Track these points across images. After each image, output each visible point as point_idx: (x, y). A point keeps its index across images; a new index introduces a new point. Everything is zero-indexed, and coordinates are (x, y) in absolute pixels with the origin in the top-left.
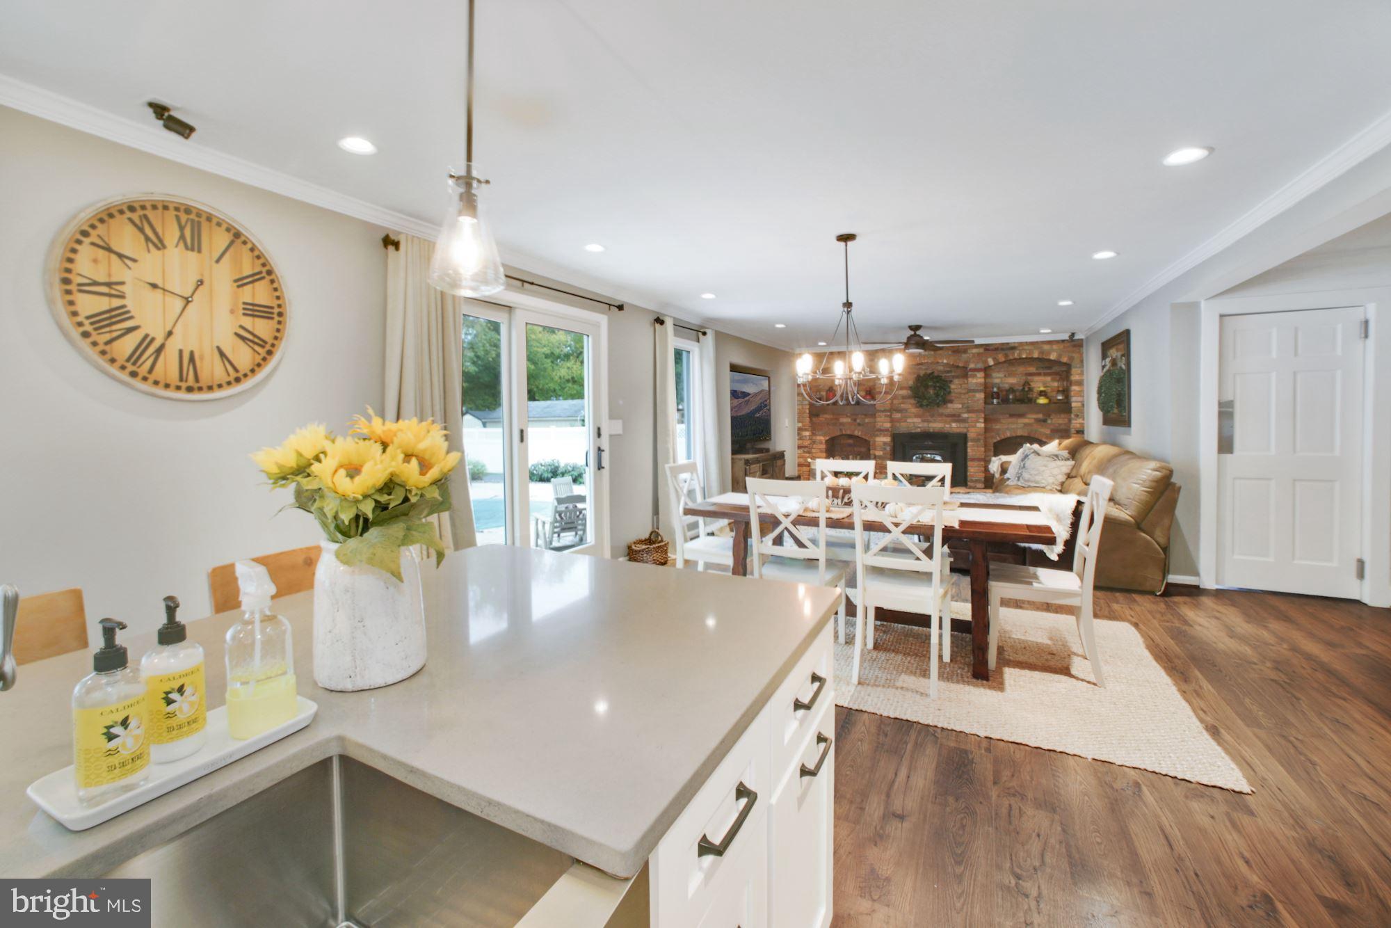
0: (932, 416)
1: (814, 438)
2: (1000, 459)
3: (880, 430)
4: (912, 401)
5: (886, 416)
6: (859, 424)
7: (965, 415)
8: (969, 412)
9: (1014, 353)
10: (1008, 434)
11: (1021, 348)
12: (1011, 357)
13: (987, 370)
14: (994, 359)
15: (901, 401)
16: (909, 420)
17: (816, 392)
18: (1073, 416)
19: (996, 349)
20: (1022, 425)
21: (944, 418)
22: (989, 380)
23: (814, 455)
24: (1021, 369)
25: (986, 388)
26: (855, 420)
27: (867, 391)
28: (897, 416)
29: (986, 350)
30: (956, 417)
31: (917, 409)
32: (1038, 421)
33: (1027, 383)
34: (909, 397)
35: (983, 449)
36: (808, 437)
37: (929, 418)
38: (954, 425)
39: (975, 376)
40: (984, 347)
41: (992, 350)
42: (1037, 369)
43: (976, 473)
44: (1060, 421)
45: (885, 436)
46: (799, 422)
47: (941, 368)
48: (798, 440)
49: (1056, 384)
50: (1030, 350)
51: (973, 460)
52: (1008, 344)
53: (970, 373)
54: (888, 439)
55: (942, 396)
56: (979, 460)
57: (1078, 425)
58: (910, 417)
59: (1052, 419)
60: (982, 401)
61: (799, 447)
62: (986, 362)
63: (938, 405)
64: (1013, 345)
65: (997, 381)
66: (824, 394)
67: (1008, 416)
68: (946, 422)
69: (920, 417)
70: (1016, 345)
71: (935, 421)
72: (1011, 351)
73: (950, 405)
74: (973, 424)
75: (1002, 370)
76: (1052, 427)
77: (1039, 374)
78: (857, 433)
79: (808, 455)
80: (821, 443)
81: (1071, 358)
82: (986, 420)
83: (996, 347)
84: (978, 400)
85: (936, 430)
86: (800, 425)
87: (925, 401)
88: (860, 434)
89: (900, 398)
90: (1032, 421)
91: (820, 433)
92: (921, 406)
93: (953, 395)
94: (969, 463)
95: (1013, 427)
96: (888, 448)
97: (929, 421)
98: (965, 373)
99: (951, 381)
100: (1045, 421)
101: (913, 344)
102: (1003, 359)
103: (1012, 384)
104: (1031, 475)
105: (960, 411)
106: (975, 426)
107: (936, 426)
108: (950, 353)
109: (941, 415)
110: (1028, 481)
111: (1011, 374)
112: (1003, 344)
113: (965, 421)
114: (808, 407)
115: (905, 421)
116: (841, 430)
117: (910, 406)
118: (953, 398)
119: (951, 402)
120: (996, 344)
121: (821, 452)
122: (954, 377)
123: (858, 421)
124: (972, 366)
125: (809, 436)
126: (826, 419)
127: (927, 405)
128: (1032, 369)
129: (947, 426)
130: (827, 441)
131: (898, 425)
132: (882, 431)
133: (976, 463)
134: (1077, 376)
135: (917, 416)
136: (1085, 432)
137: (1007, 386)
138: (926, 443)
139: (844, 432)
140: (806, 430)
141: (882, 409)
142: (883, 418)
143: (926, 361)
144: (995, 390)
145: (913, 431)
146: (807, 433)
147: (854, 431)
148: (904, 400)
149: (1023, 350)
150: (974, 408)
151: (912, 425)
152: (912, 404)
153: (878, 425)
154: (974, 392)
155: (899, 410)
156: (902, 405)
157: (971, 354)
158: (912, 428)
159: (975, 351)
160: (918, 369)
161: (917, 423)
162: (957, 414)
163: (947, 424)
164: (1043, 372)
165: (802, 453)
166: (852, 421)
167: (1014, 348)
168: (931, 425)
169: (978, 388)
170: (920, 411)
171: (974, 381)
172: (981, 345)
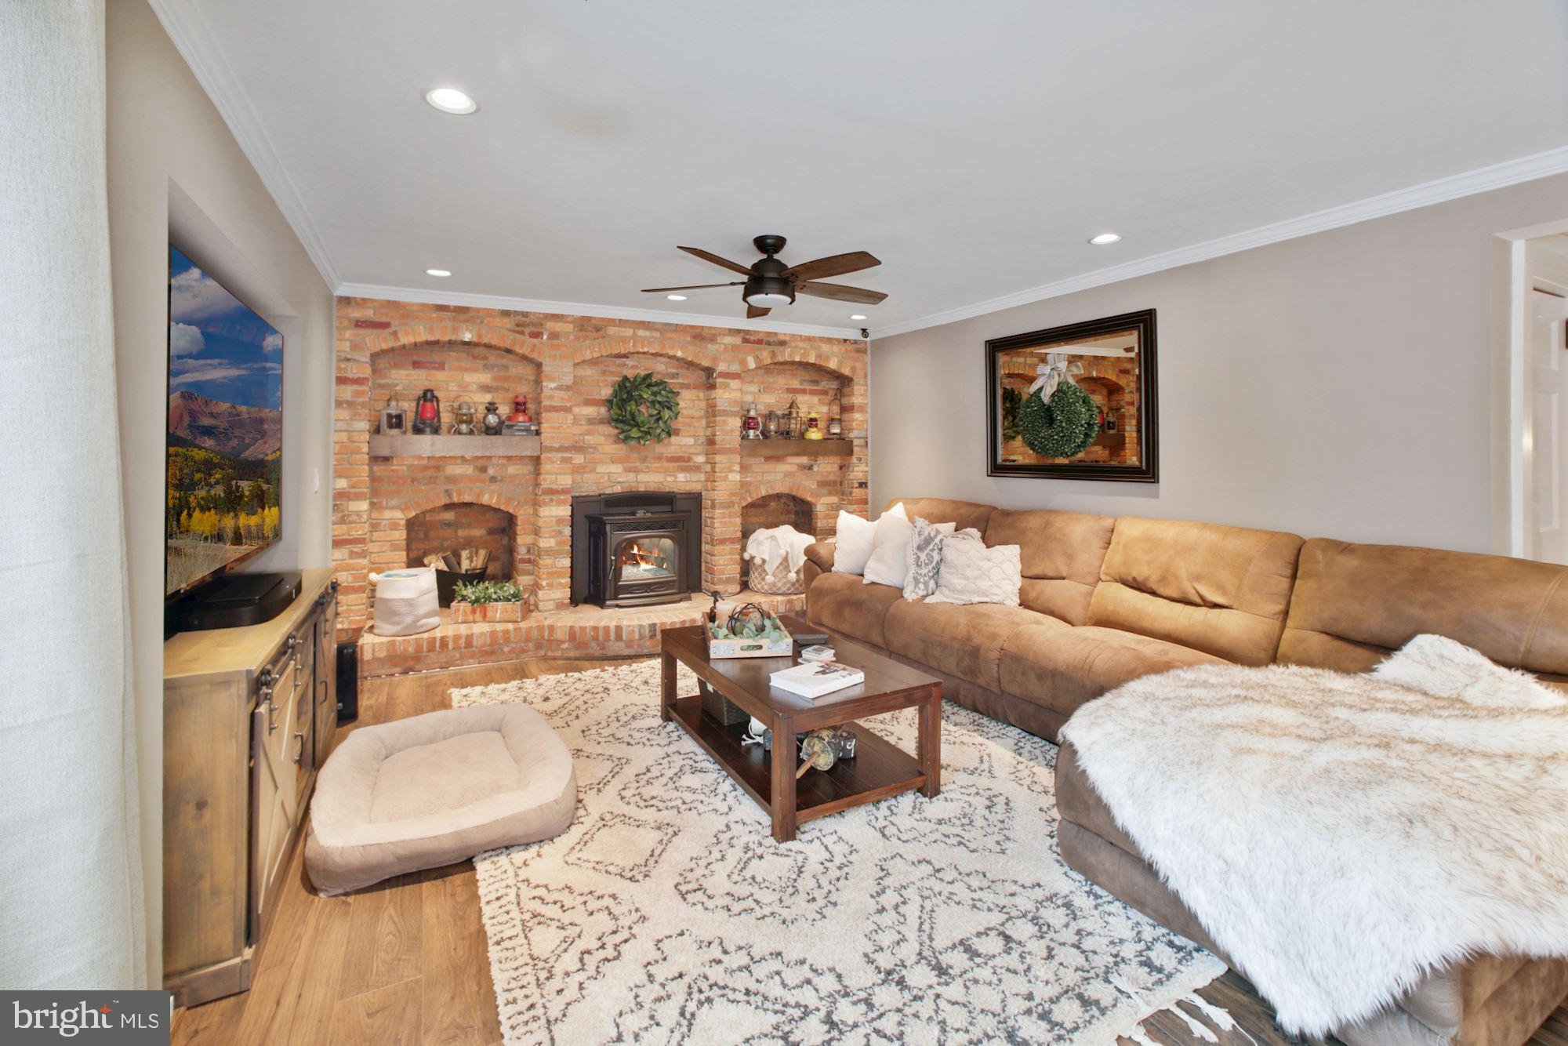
0: (644, 460)
1: (380, 514)
2: (773, 538)
3: (551, 491)
4: (610, 429)
5: (561, 460)
6: (493, 479)
7: (701, 459)
8: (711, 452)
9: (783, 353)
10: (763, 492)
11: (793, 344)
12: (780, 359)
13: (745, 377)
14: (757, 358)
15: (585, 427)
16: (600, 469)
17: (389, 400)
18: (854, 459)
19: (760, 342)
20: (782, 475)
21: (665, 464)
22: (741, 396)
23: (375, 558)
24: (782, 381)
25: (742, 410)
26: (484, 469)
27: (517, 404)
28: (579, 459)
29: (746, 341)
30: (682, 462)
31: (617, 446)
32: (803, 467)
33: (792, 405)
34: (601, 422)
35: (739, 518)
36: (363, 516)
37: (638, 464)
38: (681, 477)
39: (726, 386)
40: (742, 334)
41: (755, 342)
43: (727, 565)
44: (831, 468)
45: (560, 503)
46: (339, 475)
47: (667, 367)
48: (337, 523)
49: (824, 409)
50: (805, 349)
51: (723, 542)
52: (776, 334)
53: (718, 380)
54: (565, 511)
55: (665, 422)
56: (732, 541)
57: (861, 475)
58: (602, 462)
59: (819, 465)
60: (737, 435)
61: (338, 543)
62: (743, 363)
63: (659, 439)
64: (782, 338)
65: (752, 398)
66: (408, 407)
67: (762, 459)
68: (666, 471)
69: (621, 463)
70: (787, 338)
71: (648, 470)
72: (782, 348)
73: (674, 439)
74: (724, 474)
75: (759, 380)
76: (819, 478)
77: (804, 392)
78: (486, 499)
79: (364, 562)
80: (394, 526)
81: (853, 369)
82: (744, 468)
83: (759, 336)
84: (732, 431)
85: (652, 488)
86: (342, 484)
87: (634, 430)
88: (494, 501)
89: (583, 422)
90: (795, 468)
91: (394, 502)
92: (625, 439)
93: (680, 418)
95: (769, 478)
96: (567, 531)
97: (637, 471)
98: (709, 379)
99: (678, 394)
100: (810, 468)
102: (769, 361)
103: (769, 405)
104: (967, 578)
105: (693, 450)
106: (726, 479)
107: (651, 479)
108: (689, 339)
110: (961, 592)
111: (766, 389)
112: (769, 334)
113: (700, 469)
114: (366, 437)
115: (593, 471)
116: (448, 493)
117: (603, 440)
118: (679, 426)
119: (677, 432)
120: (760, 332)
121: (395, 548)
122: (685, 385)
123: (491, 471)
124: (722, 367)
125: (367, 511)
126: (409, 467)
127: (636, 439)
128: (795, 384)
129: (670, 479)
130: (409, 523)
131: (580, 478)
132: (553, 495)
133: (728, 547)
134: (860, 398)
135: (614, 462)
136: (869, 485)
137: (763, 410)
139: (455, 499)
140: (358, 497)
141: (557, 446)
142: (558, 465)
144: (753, 414)
145: (609, 491)
146: (364, 506)
147: (480, 494)
148: (591, 427)
149: (796, 347)
150: (728, 446)
151: (606, 478)
152: (604, 436)
153: (545, 479)
154: (725, 415)
155: (582, 447)
156: (587, 437)
157: (722, 346)
158: (606, 485)
159: (728, 340)
160: (619, 365)
161: (616, 475)
162: (686, 455)
163: (670, 476)
164: (808, 387)
165: (346, 557)
166: (477, 473)
167: (783, 343)
168: (642, 477)
169: (733, 409)
170: (620, 449)
171: (726, 395)
172: (739, 331)
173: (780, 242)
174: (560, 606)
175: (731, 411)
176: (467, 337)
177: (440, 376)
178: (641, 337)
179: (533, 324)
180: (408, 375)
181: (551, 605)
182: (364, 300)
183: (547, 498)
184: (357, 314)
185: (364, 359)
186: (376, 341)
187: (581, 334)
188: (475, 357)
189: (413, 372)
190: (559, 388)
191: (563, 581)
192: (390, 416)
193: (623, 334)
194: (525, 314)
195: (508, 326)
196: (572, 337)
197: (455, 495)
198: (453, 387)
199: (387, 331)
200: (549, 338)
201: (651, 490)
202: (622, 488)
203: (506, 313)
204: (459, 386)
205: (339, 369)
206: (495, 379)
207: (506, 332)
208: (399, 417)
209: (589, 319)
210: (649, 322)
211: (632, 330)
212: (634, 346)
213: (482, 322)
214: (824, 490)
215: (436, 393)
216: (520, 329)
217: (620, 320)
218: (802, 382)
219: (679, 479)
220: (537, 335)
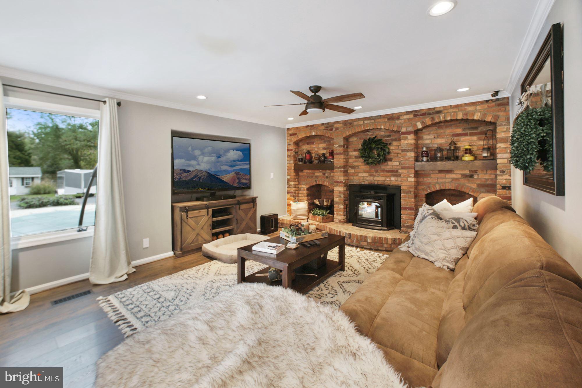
0: (376, 171)
1: (300, 186)
3: (337, 182)
4: (361, 160)
5: (341, 171)
6: (327, 177)
7: (401, 171)
8: (402, 168)
9: (440, 117)
10: (438, 188)
11: (446, 111)
12: (437, 120)
13: (417, 132)
14: (422, 123)
15: (354, 160)
16: (360, 175)
17: (300, 154)
18: (498, 172)
19: (424, 114)
20: (450, 180)
21: (386, 173)
22: (420, 142)
24: (449, 131)
25: (417, 147)
27: (330, 153)
28: (351, 171)
29: (415, 115)
30: (394, 173)
31: (365, 166)
32: (465, 176)
33: (453, 143)
34: (359, 157)
35: (413, 200)
36: (295, 186)
37: (374, 173)
38: (393, 179)
39: (406, 138)
40: (414, 113)
41: (421, 115)
42: (463, 130)
43: (407, 219)
44: (487, 177)
45: (340, 186)
46: (288, 175)
47: (382, 133)
48: (287, 187)
49: (482, 143)
50: (454, 112)
51: (405, 208)
52: (434, 108)
53: (402, 136)
54: (342, 189)
55: (383, 156)
56: (410, 209)
57: (504, 181)
58: (360, 172)
59: (478, 175)
60: (412, 160)
61: (288, 193)
62: (416, 125)
63: (379, 162)
64: (438, 109)
65: (428, 142)
66: (304, 156)
67: (437, 171)
68: (386, 176)
69: (368, 173)
70: (441, 109)
71: (379, 176)
72: (438, 115)
73: (389, 163)
74: (405, 178)
75: (432, 132)
76: (477, 182)
77: (466, 135)
78: (325, 184)
80: (303, 190)
81: (497, 117)
82: (416, 176)
83: (424, 112)
84: (409, 158)
86: (289, 177)
87: (370, 160)
88: (327, 184)
89: (353, 158)
90: (460, 176)
91: (304, 183)
92: (368, 164)
93: (392, 154)
94: (402, 211)
95: (441, 181)
96: (342, 196)
97: (374, 176)
98: (398, 134)
99: (390, 144)
100: (471, 176)
102: (430, 123)
103: (441, 144)
105: (397, 168)
106: (407, 180)
107: (380, 179)
108: (386, 120)
109: (383, 171)
111: (439, 136)
112: (429, 109)
113: (400, 175)
114: (293, 165)
115: (357, 175)
116: (316, 181)
117: (360, 164)
118: (392, 157)
119: (391, 160)
120: (424, 110)
121: (304, 196)
122: (392, 140)
123: (326, 175)
124: (403, 130)
126: (307, 173)
127: (372, 163)
128: (459, 131)
129: (387, 179)
130: (308, 189)
131: (352, 178)
132: (340, 183)
133: (408, 212)
134: (503, 134)
135: (365, 172)
136: (512, 188)
137: (436, 146)
138: (369, 193)
139: (318, 183)
140: (293, 181)
141: (338, 166)
142: (339, 173)
143: (368, 128)
144: (424, 149)
145: (363, 183)
147: (324, 182)
148: (356, 159)
149: (447, 113)
150: (407, 165)
151: (362, 178)
152: (361, 162)
153: (335, 178)
154: (405, 151)
155: (353, 167)
156: (355, 163)
157: (403, 120)
158: (362, 181)
159: (406, 117)
160: (366, 135)
161: (366, 177)
162: (395, 170)
163: (388, 178)
164: (469, 132)
165: (290, 196)
166: (323, 175)
167: (439, 112)
168: (376, 178)
169: (410, 148)
170: (367, 167)
171: (406, 142)
172: (411, 112)
174: (340, 222)
175: (408, 149)
176: (313, 134)
177: (314, 146)
178: (366, 123)
179: (330, 126)
180: (306, 147)
181: (337, 221)
182: (292, 128)
183: (336, 184)
184: (290, 132)
185: (292, 144)
186: (295, 139)
187: (345, 126)
188: (321, 139)
189: (307, 146)
190: (339, 146)
191: (341, 213)
192: (299, 159)
193: (359, 124)
194: (328, 123)
195: (324, 128)
196: (342, 128)
197: (317, 181)
198: (316, 149)
199: (297, 135)
200: (335, 130)
201: (380, 183)
202: (368, 182)
203: (323, 124)
204: (318, 149)
205: (287, 147)
206: (327, 145)
207: (323, 131)
208: (302, 159)
209: (348, 120)
210: (369, 117)
211: (363, 122)
212: (364, 127)
213: (317, 129)
214: (483, 190)
215: (310, 152)
216: (327, 128)
217: (358, 119)
218: (464, 129)
219: (392, 180)
220: (332, 130)
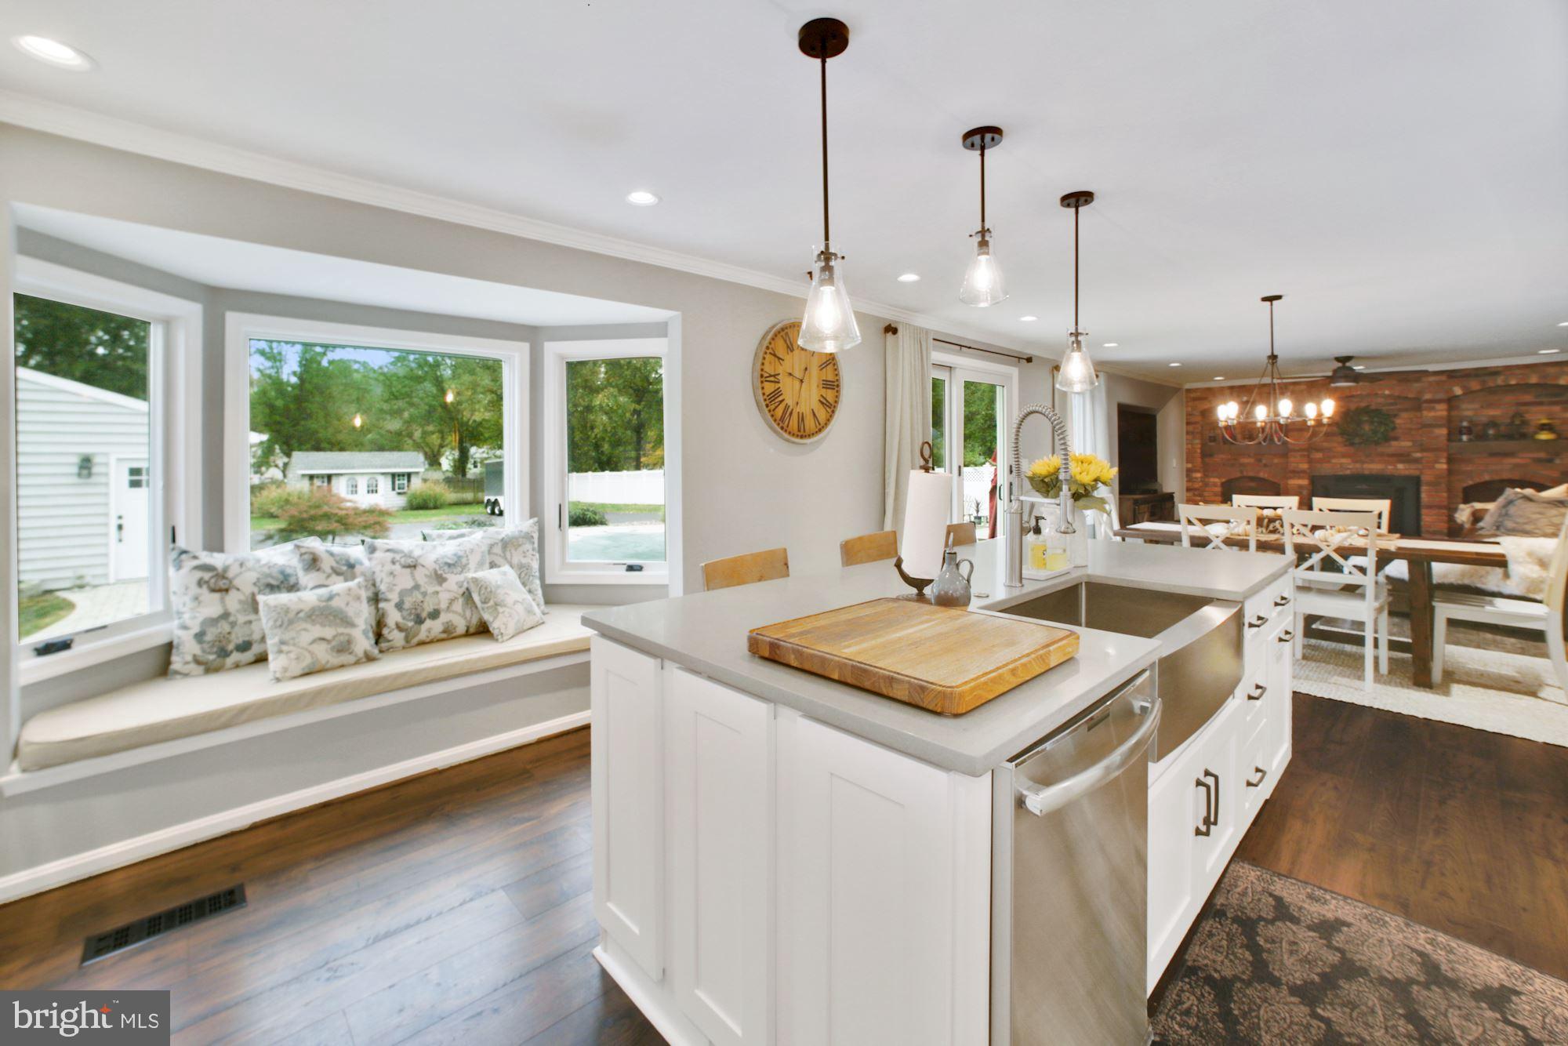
0: (1368, 455)
1: (1207, 480)
2: (1472, 506)
3: (1294, 472)
4: (1340, 439)
5: (1301, 456)
6: (1265, 465)
7: (1418, 455)
8: (1422, 450)
9: (1494, 380)
10: (1487, 477)
11: (1507, 373)
12: (1491, 385)
13: (1451, 401)
14: (1463, 388)
15: (1325, 437)
16: (1334, 461)
19: (1467, 376)
20: (1511, 466)
21: (1386, 458)
22: (1454, 413)
23: (1207, 498)
24: (1509, 398)
25: (1449, 422)
26: (1260, 460)
28: (1319, 455)
29: (1451, 377)
30: (1403, 457)
31: (1346, 448)
32: (1536, 461)
33: (1518, 415)
34: (1336, 435)
35: (1445, 495)
36: (1199, 480)
37: (1363, 458)
38: (1400, 466)
39: (1432, 409)
40: (1448, 373)
41: (1460, 377)
42: (1535, 398)
43: (1433, 522)
45: (1303, 478)
46: (1187, 463)
47: (1381, 401)
48: (1187, 481)
50: (1522, 375)
51: (1429, 507)
52: (1486, 368)
53: (1425, 405)
54: (1304, 481)
55: (1382, 433)
56: (1439, 507)
58: (1334, 457)
60: (1444, 439)
62: (1450, 391)
63: (1377, 443)
64: (1494, 370)
65: (1469, 413)
67: (1483, 455)
68: (1387, 463)
69: (1350, 457)
71: (1372, 462)
72: (1491, 378)
73: (1394, 443)
74: (1427, 466)
75: (1475, 400)
76: (1561, 468)
77: (1538, 403)
78: (1261, 475)
80: (1216, 486)
82: (1450, 461)
83: (1465, 373)
84: (1438, 436)
85: (1373, 473)
86: (1190, 466)
87: (1357, 438)
88: (1266, 476)
89: (1323, 435)
90: (1527, 461)
91: (1215, 474)
92: (1352, 444)
93: (1398, 431)
94: (1424, 511)
95: (1495, 468)
97: (1362, 462)
98: (1417, 405)
99: (1396, 416)
101: (1341, 377)
102: (1478, 388)
103: (1492, 416)
105: (1410, 450)
106: (1433, 468)
107: (1374, 467)
108: (1397, 381)
109: (1382, 455)
111: (1490, 405)
112: (1476, 369)
113: (1417, 461)
114: (1199, 446)
115: (1329, 462)
116: (1242, 471)
117: (1336, 444)
118: (1398, 434)
119: (1396, 439)
120: (1464, 369)
121: (1216, 495)
122: (1400, 410)
123: (1264, 461)
124: (1428, 396)
125: (1201, 477)
126: (1223, 459)
127: (1360, 443)
128: (1527, 398)
129: (1390, 467)
130: (1223, 484)
131: (1320, 465)
132: (1297, 473)
135: (1344, 456)
137: (1485, 419)
138: (1359, 487)
139: (1245, 474)
140: (1198, 471)
141: (1298, 448)
142: (1299, 458)
143: (1359, 393)
144: (1465, 424)
145: (1341, 473)
146: (1199, 475)
149: (1511, 374)
150: (1433, 446)
151: (1339, 466)
153: (1290, 466)
154: (1431, 427)
155: (1322, 448)
156: (1326, 443)
157: (1428, 382)
158: (1339, 470)
159: (1434, 378)
161: (1346, 464)
162: (1406, 453)
164: (1544, 400)
165: (1191, 495)
166: (1257, 462)
168: (1366, 466)
169: (1438, 423)
170: (1350, 450)
171: (1432, 414)
172: (1443, 371)
173: (1349, 358)
182: (1197, 389)
183: (1292, 475)
185: (1198, 414)
187: (1312, 389)
196: (1306, 392)
197: (1244, 472)
199: (1206, 401)
202: (1350, 472)
205: (1187, 419)
212: (1350, 392)
218: (1538, 396)
